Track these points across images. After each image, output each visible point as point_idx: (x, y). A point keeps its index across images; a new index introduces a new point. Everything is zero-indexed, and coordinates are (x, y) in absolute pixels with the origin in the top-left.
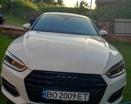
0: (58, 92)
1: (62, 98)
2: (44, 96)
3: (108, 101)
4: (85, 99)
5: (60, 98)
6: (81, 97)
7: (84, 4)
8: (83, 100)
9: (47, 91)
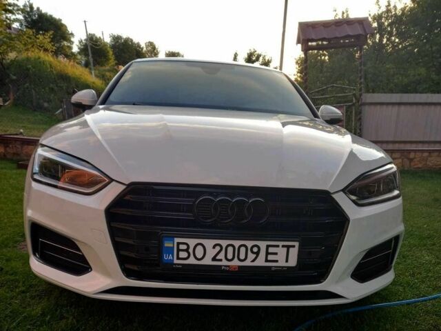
0: (209, 243)
1: (221, 260)
2: (166, 257)
3: (351, 277)
4: (287, 261)
5: (214, 259)
6: (276, 254)
7: (257, 59)
8: (282, 263)
9: (177, 240)
